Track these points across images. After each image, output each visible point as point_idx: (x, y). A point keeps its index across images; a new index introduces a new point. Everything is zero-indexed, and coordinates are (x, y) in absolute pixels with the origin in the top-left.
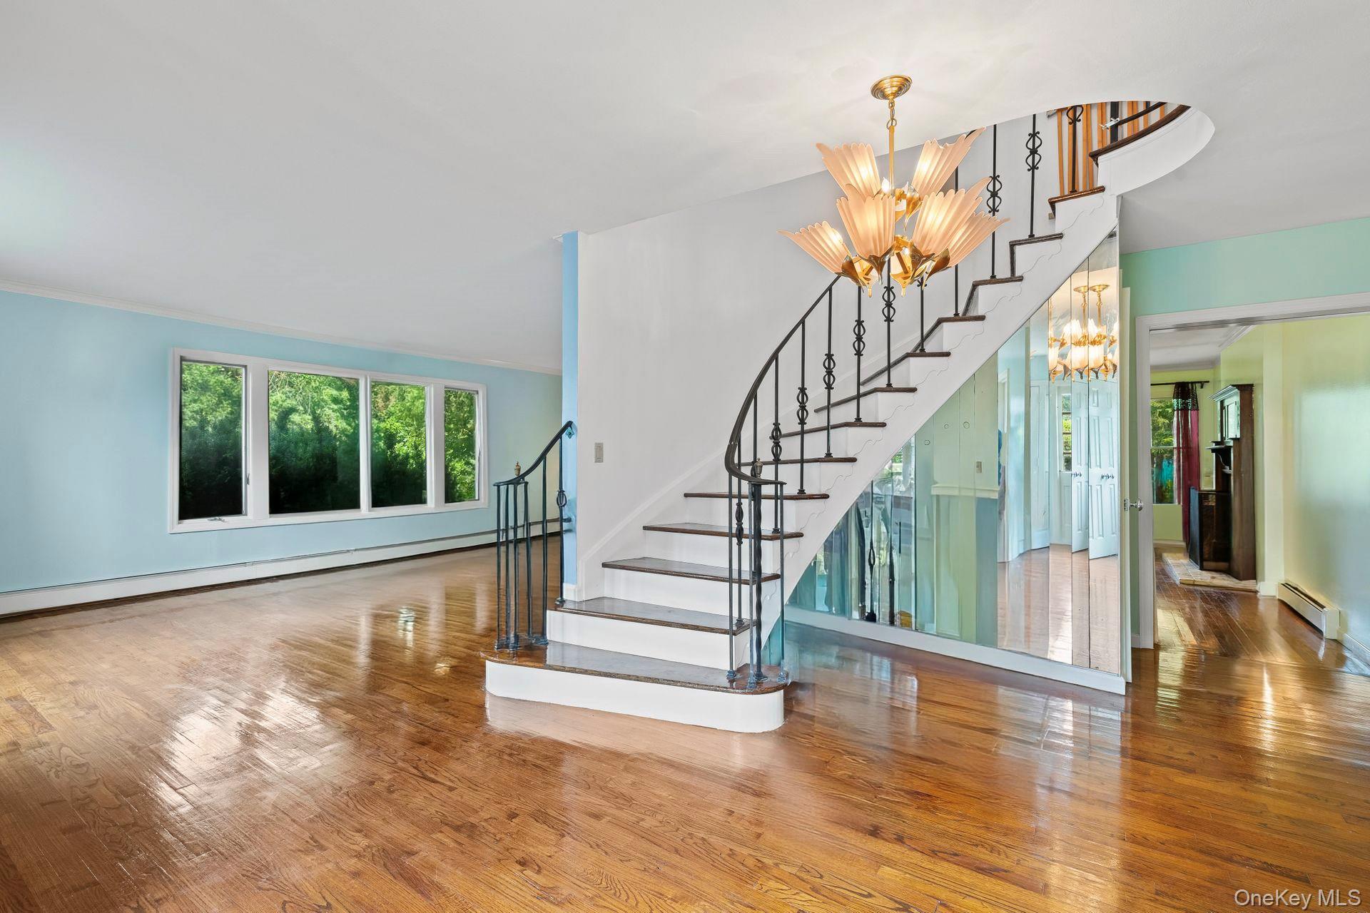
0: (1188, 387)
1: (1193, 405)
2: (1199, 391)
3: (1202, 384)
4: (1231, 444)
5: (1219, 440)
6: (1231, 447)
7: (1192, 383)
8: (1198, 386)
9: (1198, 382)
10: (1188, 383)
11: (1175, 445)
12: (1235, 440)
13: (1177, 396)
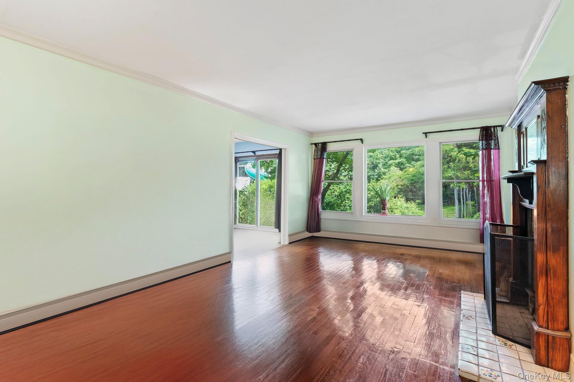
0: (491, 131)
1: (495, 145)
2: (500, 133)
3: (502, 127)
4: (532, 168)
5: (517, 169)
6: (533, 174)
7: (494, 127)
8: (499, 129)
9: (499, 126)
10: (491, 127)
11: (481, 179)
12: (538, 162)
13: (482, 138)
